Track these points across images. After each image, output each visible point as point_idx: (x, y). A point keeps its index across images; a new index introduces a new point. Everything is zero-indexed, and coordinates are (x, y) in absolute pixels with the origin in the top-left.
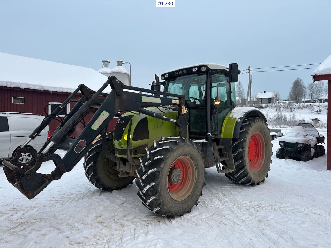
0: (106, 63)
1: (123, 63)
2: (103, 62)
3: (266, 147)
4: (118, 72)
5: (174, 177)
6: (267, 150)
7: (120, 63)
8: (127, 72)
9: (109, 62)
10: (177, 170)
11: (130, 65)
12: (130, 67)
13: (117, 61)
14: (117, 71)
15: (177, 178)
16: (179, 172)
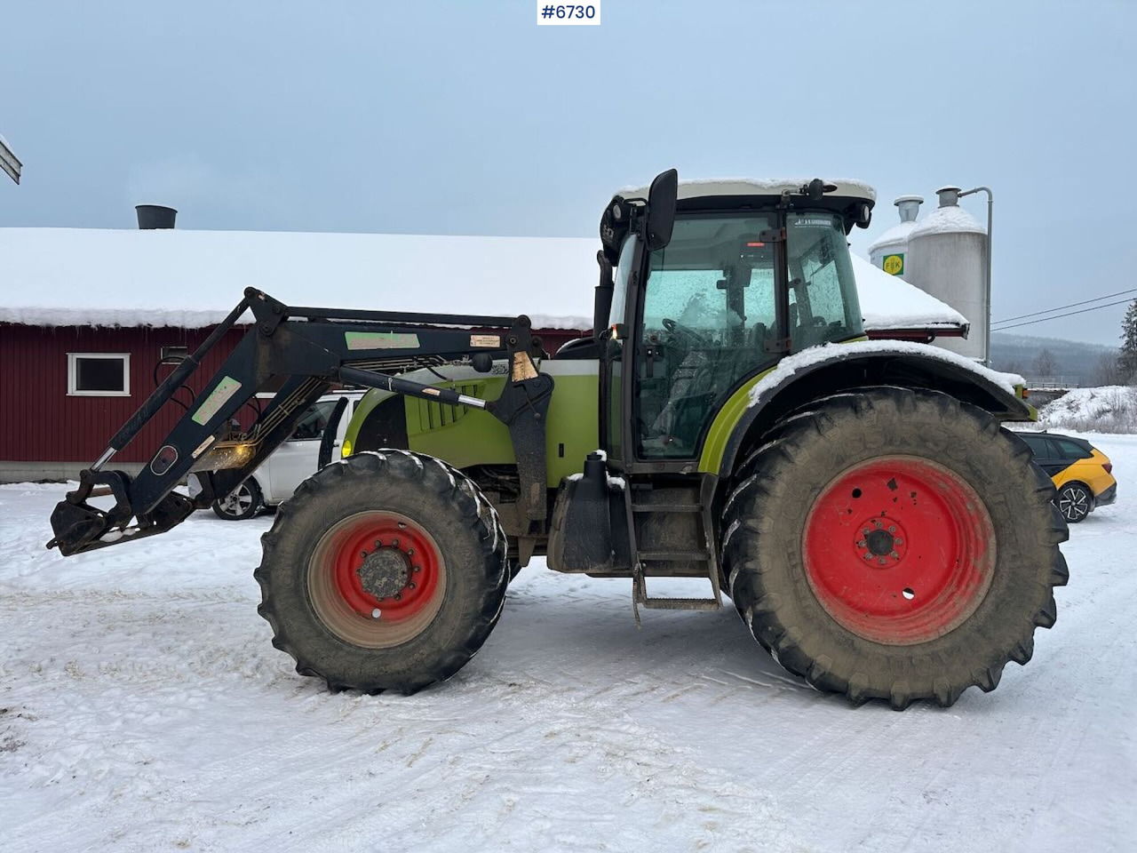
0: (907, 208)
1: (961, 196)
2: (897, 204)
3: (997, 539)
4: (933, 232)
5: (371, 575)
6: (1004, 555)
7: (949, 197)
8: (980, 226)
9: (921, 202)
10: (384, 556)
11: (990, 197)
12: (990, 203)
13: (937, 193)
14: (929, 229)
15: (385, 580)
16: (390, 563)
